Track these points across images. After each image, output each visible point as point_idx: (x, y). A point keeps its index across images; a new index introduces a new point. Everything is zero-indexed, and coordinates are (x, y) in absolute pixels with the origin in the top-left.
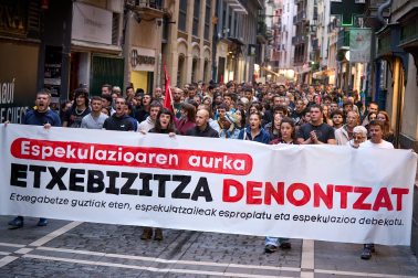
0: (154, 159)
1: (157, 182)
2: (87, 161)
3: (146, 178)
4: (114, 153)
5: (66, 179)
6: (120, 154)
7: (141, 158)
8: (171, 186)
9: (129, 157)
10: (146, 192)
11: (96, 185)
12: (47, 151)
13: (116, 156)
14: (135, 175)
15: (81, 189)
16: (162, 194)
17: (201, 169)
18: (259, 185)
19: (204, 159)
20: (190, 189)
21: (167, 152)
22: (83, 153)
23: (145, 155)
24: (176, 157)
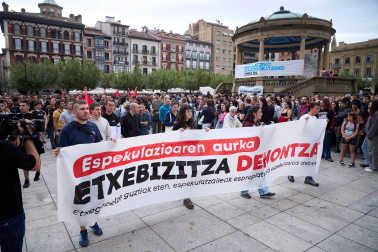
0: (186, 150)
1: (190, 167)
2: (139, 159)
3: (181, 165)
4: (158, 149)
5: (120, 180)
6: (163, 149)
7: (177, 149)
8: (201, 168)
9: (168, 150)
10: (182, 176)
11: (142, 176)
12: (107, 161)
13: (160, 152)
14: (173, 163)
15: (132, 183)
16: (194, 174)
18: (260, 156)
19: (225, 145)
20: (215, 168)
21: (195, 143)
23: (180, 147)
24: (203, 146)
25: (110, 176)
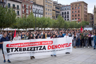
0: (36, 44)
1: (36, 48)
2: (23, 46)
3: (34, 48)
4: (28, 44)
5: (18, 50)
6: (29, 44)
7: (33, 44)
8: (39, 48)
9: (31, 44)
10: (34, 50)
11: (24, 50)
13: (29, 45)
14: (32, 48)
15: (22, 51)
16: (37, 50)
17: (44, 44)
18: (54, 45)
20: (42, 48)
21: (38, 42)
22: (22, 45)
23: (34, 44)
24: (40, 43)
25: (15, 48)
